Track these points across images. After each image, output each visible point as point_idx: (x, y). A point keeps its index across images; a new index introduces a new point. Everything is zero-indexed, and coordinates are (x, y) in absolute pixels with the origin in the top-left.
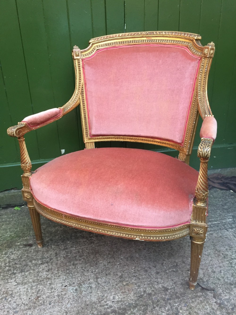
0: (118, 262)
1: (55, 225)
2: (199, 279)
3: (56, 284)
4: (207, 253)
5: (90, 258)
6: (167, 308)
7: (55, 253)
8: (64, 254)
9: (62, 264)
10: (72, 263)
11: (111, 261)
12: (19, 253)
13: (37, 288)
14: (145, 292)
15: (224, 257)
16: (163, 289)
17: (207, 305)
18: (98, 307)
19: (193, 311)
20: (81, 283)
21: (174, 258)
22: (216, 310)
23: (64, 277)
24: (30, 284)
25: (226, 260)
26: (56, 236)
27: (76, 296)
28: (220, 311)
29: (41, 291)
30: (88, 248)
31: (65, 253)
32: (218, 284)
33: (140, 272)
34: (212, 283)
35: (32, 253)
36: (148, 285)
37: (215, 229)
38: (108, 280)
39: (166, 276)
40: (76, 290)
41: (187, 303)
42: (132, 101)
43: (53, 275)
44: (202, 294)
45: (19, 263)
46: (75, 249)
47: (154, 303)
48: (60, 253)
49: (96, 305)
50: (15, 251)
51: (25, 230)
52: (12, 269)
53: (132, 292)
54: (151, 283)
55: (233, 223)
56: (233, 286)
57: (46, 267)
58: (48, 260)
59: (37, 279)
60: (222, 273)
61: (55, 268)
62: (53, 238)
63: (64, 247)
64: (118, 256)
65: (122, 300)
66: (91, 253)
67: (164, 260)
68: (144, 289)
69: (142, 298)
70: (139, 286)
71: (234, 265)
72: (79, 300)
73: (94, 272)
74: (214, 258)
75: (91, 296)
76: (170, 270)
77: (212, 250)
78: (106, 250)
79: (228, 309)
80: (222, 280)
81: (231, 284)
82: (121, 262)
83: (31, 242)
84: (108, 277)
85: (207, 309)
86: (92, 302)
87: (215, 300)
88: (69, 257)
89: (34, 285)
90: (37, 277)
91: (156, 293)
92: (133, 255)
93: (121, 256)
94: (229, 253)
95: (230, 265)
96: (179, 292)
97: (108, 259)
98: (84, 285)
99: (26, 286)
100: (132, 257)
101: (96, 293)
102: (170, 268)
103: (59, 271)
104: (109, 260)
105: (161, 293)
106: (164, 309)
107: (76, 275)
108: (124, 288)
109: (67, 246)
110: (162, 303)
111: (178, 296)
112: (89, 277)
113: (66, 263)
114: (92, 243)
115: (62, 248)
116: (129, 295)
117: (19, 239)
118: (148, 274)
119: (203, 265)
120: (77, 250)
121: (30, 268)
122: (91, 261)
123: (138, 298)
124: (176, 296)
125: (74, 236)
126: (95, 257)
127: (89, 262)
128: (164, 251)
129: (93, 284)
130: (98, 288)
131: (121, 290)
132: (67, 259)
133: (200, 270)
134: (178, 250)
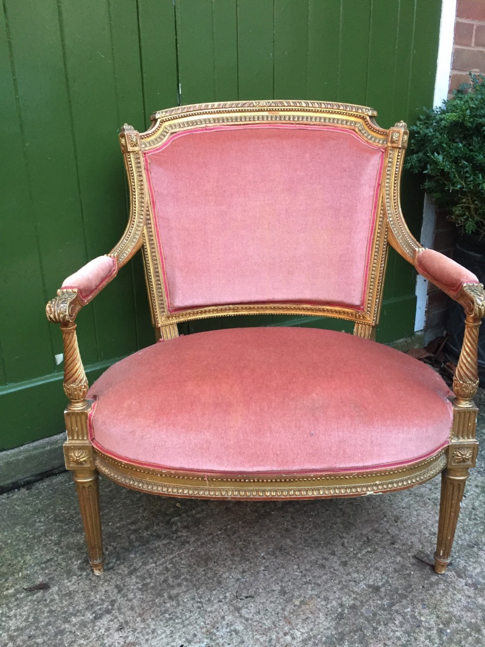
0: (260, 565)
1: (79, 527)
2: (418, 552)
4: (404, 503)
5: (199, 574)
6: (397, 622)
7: (113, 587)
8: (137, 583)
9: (144, 605)
10: (166, 595)
12: (24, 611)
16: (370, 590)
17: (456, 593)
19: (441, 612)
20: (212, 630)
21: (356, 528)
22: (475, 597)
23: (166, 629)
28: (481, 596)
30: (183, 555)
31: (138, 580)
33: (312, 571)
35: (57, 601)
36: (341, 592)
38: (261, 606)
39: (363, 565)
41: (423, 600)
42: (255, 232)
44: (438, 576)
45: (38, 632)
46: (154, 565)
47: (371, 620)
48: (126, 584)
50: (10, 609)
53: (321, 614)
54: (344, 585)
56: (475, 549)
57: (111, 623)
58: (107, 606)
61: (133, 617)
63: (128, 568)
64: (253, 553)
65: (309, 635)
66: (194, 564)
67: (341, 537)
68: (339, 601)
69: (343, 619)
70: (326, 599)
73: (223, 600)
74: (419, 510)
76: (363, 552)
78: (222, 548)
80: (455, 545)
81: (471, 546)
82: (267, 564)
83: (41, 579)
84: (258, 599)
85: (460, 600)
87: (464, 581)
88: (152, 584)
91: (362, 600)
92: (281, 544)
93: (259, 553)
96: (400, 587)
97: (237, 565)
98: (218, 631)
100: (281, 549)
101: (252, 639)
102: (360, 549)
103: (148, 622)
104: (240, 566)
105: (370, 598)
106: (393, 626)
107: (190, 617)
108: (302, 611)
109: (135, 565)
110: (383, 616)
111: (402, 594)
112: (219, 613)
113: (153, 600)
114: (183, 543)
115: (124, 571)
116: (318, 620)
117: (6, 580)
118: (330, 571)
119: (410, 526)
120: (161, 566)
121: (75, 635)
122: (205, 580)
123: (336, 621)
124: (399, 595)
125: (137, 540)
126: (208, 569)
127: (201, 582)
128: (332, 520)
129: (236, 624)
130: (252, 628)
131: (299, 617)
132: (149, 591)
133: (411, 537)
134: (354, 511)
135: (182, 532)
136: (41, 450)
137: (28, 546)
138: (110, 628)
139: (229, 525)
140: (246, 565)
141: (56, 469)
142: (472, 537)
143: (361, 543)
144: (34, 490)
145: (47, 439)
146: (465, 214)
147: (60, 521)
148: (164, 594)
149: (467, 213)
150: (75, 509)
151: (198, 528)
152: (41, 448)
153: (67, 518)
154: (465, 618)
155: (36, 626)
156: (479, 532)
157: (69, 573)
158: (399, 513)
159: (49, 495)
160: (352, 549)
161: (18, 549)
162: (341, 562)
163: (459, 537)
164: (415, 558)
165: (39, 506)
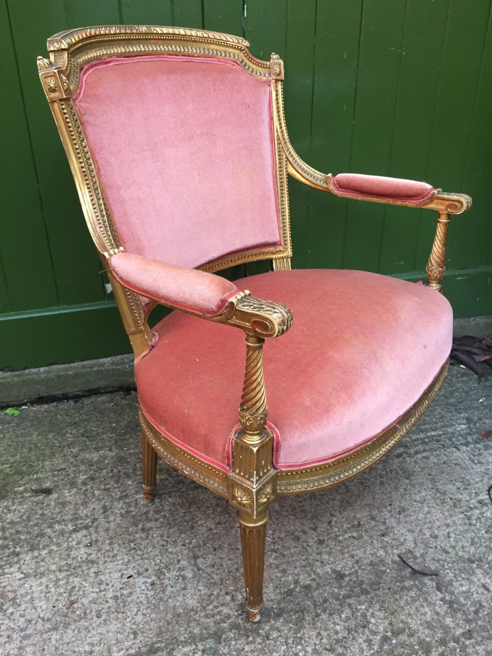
1: (99, 445)
2: (406, 552)
3: (108, 574)
4: (420, 497)
5: (178, 515)
6: (343, 616)
7: (101, 506)
8: (122, 508)
9: (118, 530)
10: (140, 526)
11: (223, 519)
12: (23, 508)
13: (67, 583)
14: (296, 582)
15: (455, 506)
16: (334, 576)
17: (425, 605)
18: (202, 620)
19: (397, 620)
20: (163, 570)
21: (353, 509)
22: (444, 615)
23: (126, 557)
24: (52, 576)
25: (457, 510)
26: (101, 470)
27: (154, 598)
28: (452, 617)
29: (77, 589)
30: (173, 493)
31: (124, 506)
32: (445, 560)
33: (284, 541)
34: (433, 559)
35: (51, 507)
36: (302, 568)
37: (432, 447)
38: (219, 560)
39: (339, 548)
40: (153, 584)
41: (383, 602)
43: (101, 554)
44: (414, 582)
45: (25, 530)
47: (318, 605)
48: (112, 507)
49: (198, 615)
50: (14, 504)
51: (33, 458)
52: (11, 543)
54: (309, 563)
55: (469, 434)
56: (475, 565)
57: (84, 538)
58: (89, 522)
59: (67, 563)
60: (452, 539)
61: (104, 538)
62: (95, 474)
63: (121, 493)
66: (179, 504)
67: (332, 515)
68: (296, 578)
69: (291, 596)
70: (284, 571)
71: (475, 522)
72: (159, 605)
73: (187, 545)
74: (433, 507)
75: (184, 595)
76: (347, 536)
77: (429, 491)
78: (211, 496)
79: (468, 612)
81: (471, 561)
83: (48, 485)
84: (219, 554)
85: (425, 614)
86: (187, 609)
87: (440, 595)
88: (134, 513)
89: (60, 577)
90: (67, 560)
91: (320, 584)
94: (465, 497)
95: (467, 522)
96: (366, 581)
97: (216, 515)
98: (168, 572)
99: (44, 580)
101: (195, 588)
102: (345, 532)
103: (114, 546)
104: (218, 517)
105: (329, 583)
106: (337, 618)
107: (151, 552)
109: (128, 492)
110: (333, 606)
111: (365, 589)
112: (178, 556)
113: (127, 528)
115: (116, 495)
117: (21, 479)
118: (302, 545)
119: (412, 522)
121: (51, 541)
122: (181, 522)
123: (283, 596)
124: (362, 589)
125: (140, 470)
126: (188, 512)
127: (176, 523)
128: (331, 495)
129: (187, 571)
130: (199, 579)
132: (128, 518)
133: (407, 533)
134: (360, 492)
136: (89, 370)
137: (51, 453)
138: (81, 542)
140: (225, 517)
141: (103, 388)
142: (478, 552)
143: (349, 526)
144: (79, 405)
145: (95, 361)
147: (88, 437)
150: (103, 428)
152: (89, 367)
153: (94, 435)
154: (419, 634)
155: (26, 524)
157: (73, 484)
158: (409, 505)
159: (89, 411)
161: (43, 453)
163: (463, 547)
164: (399, 556)
165: (77, 419)
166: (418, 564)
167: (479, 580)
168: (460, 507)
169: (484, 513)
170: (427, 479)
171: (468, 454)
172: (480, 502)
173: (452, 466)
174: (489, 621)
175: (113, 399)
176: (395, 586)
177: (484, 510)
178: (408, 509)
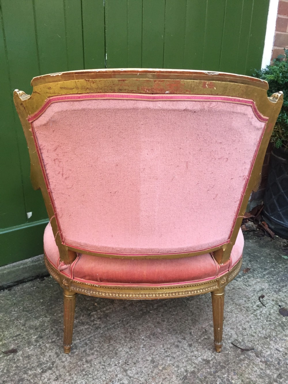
0: (141, 344)
1: (36, 315)
2: (234, 340)
4: (229, 309)
5: (104, 348)
7: (54, 353)
9: (71, 365)
10: (84, 360)
11: (132, 345)
15: (247, 310)
16: (204, 362)
17: (254, 366)
19: (244, 378)
21: (199, 323)
22: (265, 369)
23: (83, 381)
25: (249, 313)
26: (45, 330)
28: (269, 369)
30: (96, 335)
32: (254, 340)
33: (171, 349)
34: (248, 341)
35: (21, 361)
36: (187, 363)
38: (140, 369)
39: (201, 346)
41: (234, 370)
44: (245, 356)
45: (9, 379)
46: (79, 341)
53: (174, 376)
54: (189, 359)
56: (268, 340)
57: (51, 375)
58: (50, 365)
60: (253, 328)
61: (64, 372)
62: (42, 334)
64: (137, 336)
66: (102, 342)
67: (190, 329)
68: (185, 368)
69: (187, 379)
70: (178, 366)
71: (259, 317)
73: (117, 365)
74: (237, 313)
76: (202, 339)
77: (232, 305)
78: (119, 332)
79: (275, 365)
80: (256, 336)
81: (266, 338)
82: (145, 344)
83: (12, 347)
84: (137, 365)
85: (256, 371)
87: (260, 359)
88: (77, 353)
91: (199, 369)
92: (154, 331)
93: (141, 337)
94: (250, 305)
95: (256, 318)
96: (221, 361)
97: (127, 343)
100: (154, 334)
102: (200, 337)
103: (73, 376)
104: (129, 344)
105: (204, 367)
107: (97, 374)
108: (163, 373)
110: (210, 379)
111: (223, 365)
112: (115, 372)
113: (77, 363)
114: (97, 328)
116: (172, 380)
118: (182, 350)
119: (231, 324)
120: (83, 342)
121: (30, 382)
122: (108, 352)
123: (182, 381)
124: (221, 366)
126: (110, 345)
127: (106, 353)
128: (186, 318)
129: (124, 380)
131: (161, 377)
132: (75, 357)
133: (231, 330)
134: (199, 313)
135: (97, 321)
136: (17, 268)
137: (6, 326)
138: (50, 378)
139: (125, 318)
140: (133, 343)
141: (26, 279)
142: (267, 332)
144: (12, 291)
145: (21, 262)
146: (276, 136)
147: (26, 311)
148: (83, 359)
149: (277, 135)
150: (35, 304)
151: (107, 319)
152: (18, 267)
153: (30, 309)
154: (258, 383)
155: (8, 375)
156: (271, 329)
157: (29, 343)
158: (226, 315)
159: (21, 294)
160: (196, 337)
162: (189, 344)
163: (259, 332)
164: (232, 344)
165: (15, 301)
166: (242, 345)
167: (273, 347)
168: (250, 311)
169: (262, 312)
170: (229, 299)
171: (242, 282)
172: (258, 306)
173: (237, 290)
174: (286, 367)
175: (34, 284)
176: (236, 360)
177: (261, 310)
178: (226, 317)
